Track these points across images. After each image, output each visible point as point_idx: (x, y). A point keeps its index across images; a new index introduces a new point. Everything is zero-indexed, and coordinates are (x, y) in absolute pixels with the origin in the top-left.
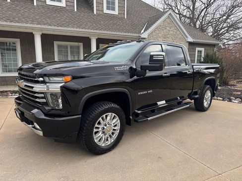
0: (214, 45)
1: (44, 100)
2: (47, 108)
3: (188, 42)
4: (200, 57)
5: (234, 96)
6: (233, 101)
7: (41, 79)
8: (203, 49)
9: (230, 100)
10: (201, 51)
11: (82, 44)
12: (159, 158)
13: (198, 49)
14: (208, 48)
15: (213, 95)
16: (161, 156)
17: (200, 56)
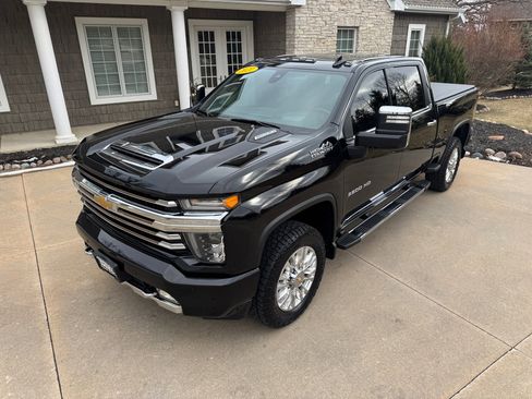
0: (445, 17)
1: (181, 246)
2: (190, 262)
3: (393, 11)
4: (417, 46)
5: (492, 144)
6: (491, 157)
7: (172, 203)
8: (422, 27)
9: (485, 157)
10: (418, 32)
11: (146, 20)
12: (397, 321)
13: (412, 27)
14: (434, 24)
15: (462, 155)
16: (398, 317)
17: (415, 44)
